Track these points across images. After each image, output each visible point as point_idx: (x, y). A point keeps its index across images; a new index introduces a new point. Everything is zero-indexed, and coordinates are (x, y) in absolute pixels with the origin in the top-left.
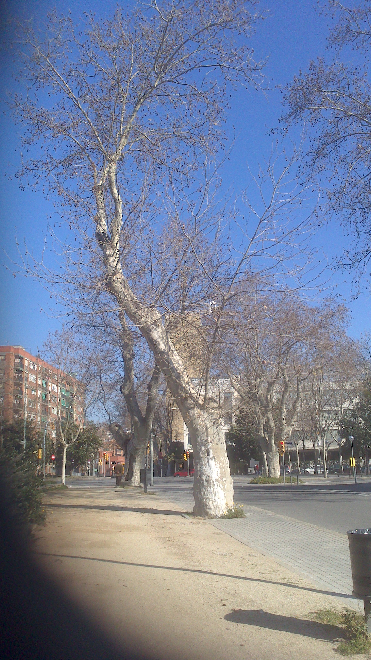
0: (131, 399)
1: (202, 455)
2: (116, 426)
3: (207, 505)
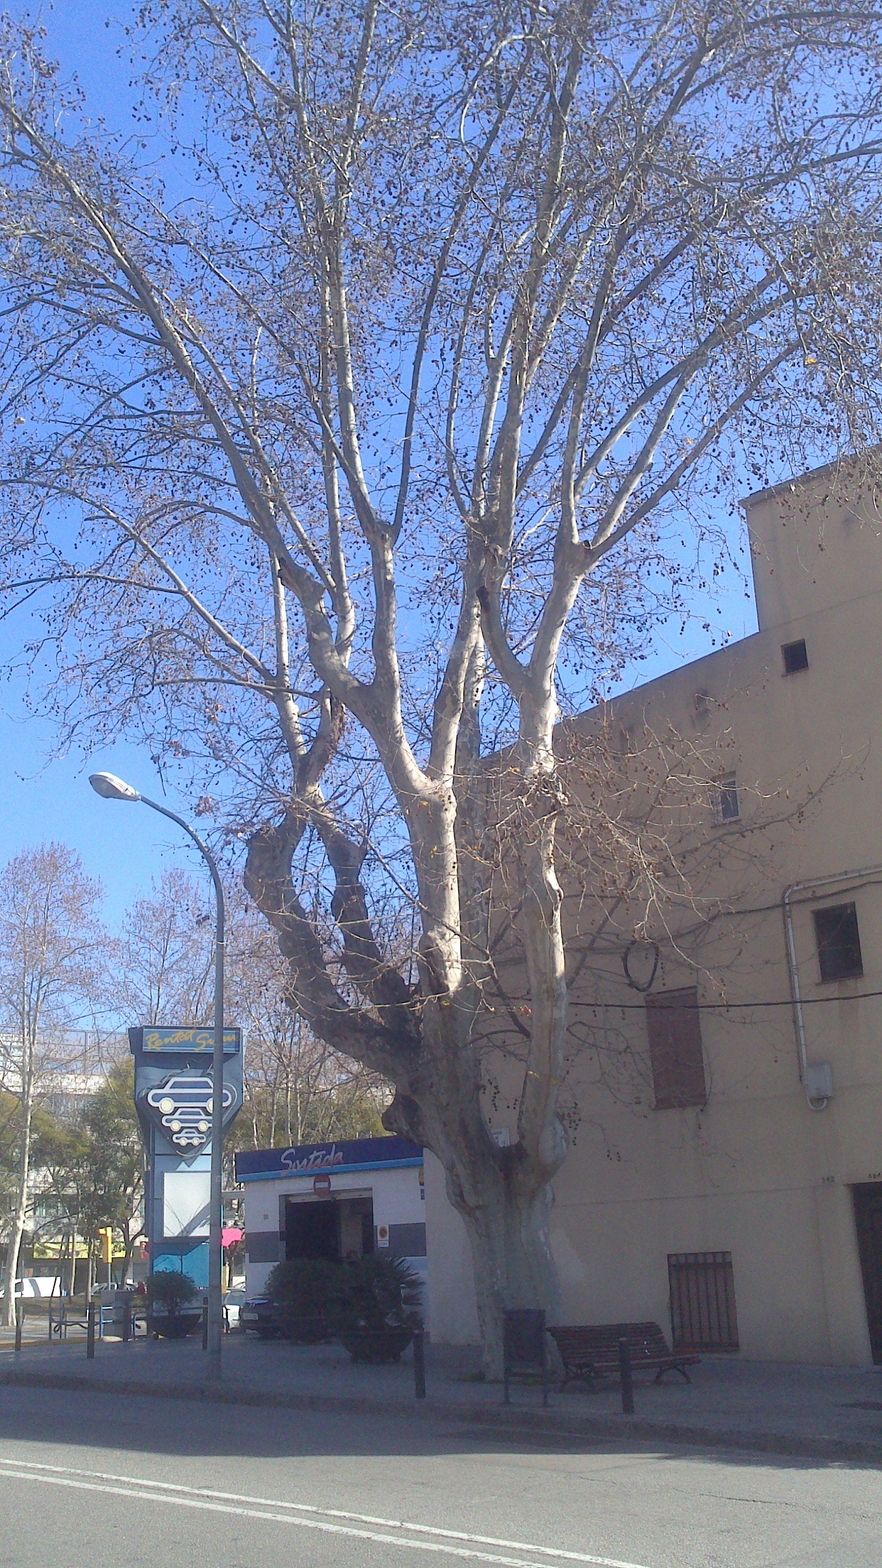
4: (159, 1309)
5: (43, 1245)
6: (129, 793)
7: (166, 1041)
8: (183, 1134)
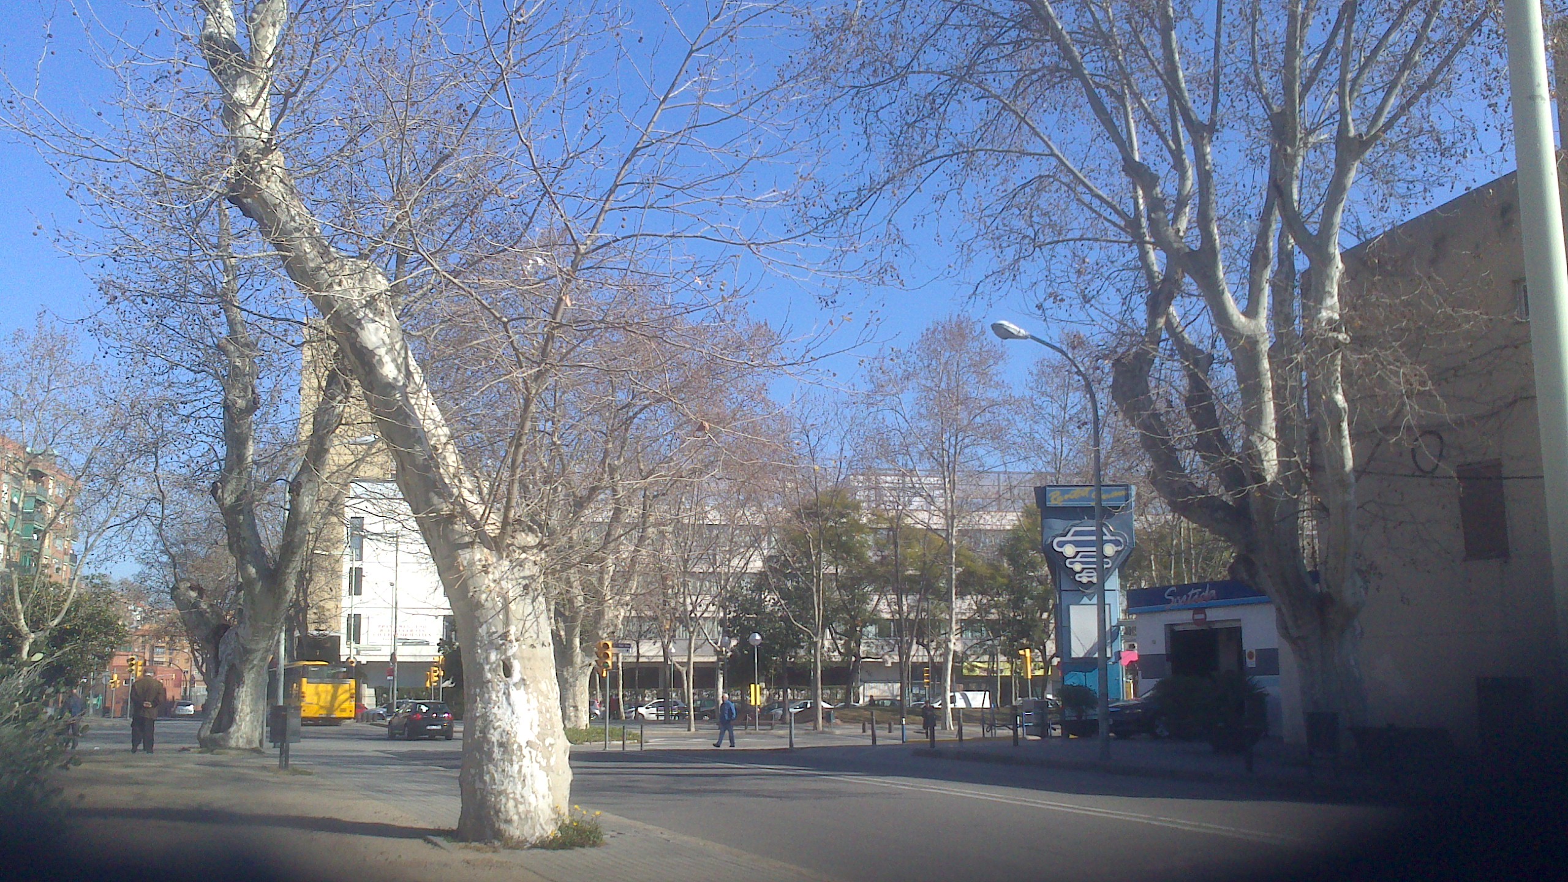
0: (241, 517)
1: (489, 676)
2: (192, 588)
3: (499, 811)
4: (1070, 714)
5: (970, 663)
6: (1021, 335)
7: (1066, 497)
8: (1084, 574)
